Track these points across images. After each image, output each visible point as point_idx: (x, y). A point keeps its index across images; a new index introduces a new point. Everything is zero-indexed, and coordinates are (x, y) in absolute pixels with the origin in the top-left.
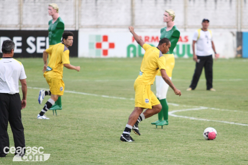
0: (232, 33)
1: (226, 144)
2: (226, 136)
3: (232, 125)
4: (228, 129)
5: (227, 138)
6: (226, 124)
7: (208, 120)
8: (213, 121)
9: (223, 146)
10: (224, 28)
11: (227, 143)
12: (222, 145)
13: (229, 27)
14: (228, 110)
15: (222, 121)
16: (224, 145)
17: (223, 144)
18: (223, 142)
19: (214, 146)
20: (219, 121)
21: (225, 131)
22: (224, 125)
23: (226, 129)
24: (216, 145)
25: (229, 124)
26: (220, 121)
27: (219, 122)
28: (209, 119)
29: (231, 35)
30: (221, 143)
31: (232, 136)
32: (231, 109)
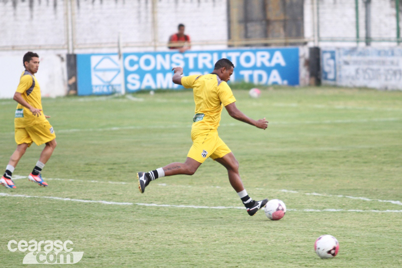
0: (59, 56)
1: (58, 233)
2: (57, 220)
3: (67, 202)
4: (60, 209)
5: (59, 223)
6: (57, 200)
7: (27, 197)
8: (35, 197)
9: (53, 236)
10: (47, 49)
11: (60, 232)
12: (52, 234)
13: (54, 48)
14: (59, 179)
15: (50, 197)
16: (55, 234)
17: (54, 232)
18: (54, 230)
19: (40, 236)
20: (45, 197)
21: (55, 212)
22: (54, 202)
23: (58, 209)
24: (43, 235)
25: (63, 202)
26: (47, 197)
27: (46, 199)
28: (29, 195)
29: (58, 60)
30: (51, 232)
31: (68, 219)
32: (63, 178)
